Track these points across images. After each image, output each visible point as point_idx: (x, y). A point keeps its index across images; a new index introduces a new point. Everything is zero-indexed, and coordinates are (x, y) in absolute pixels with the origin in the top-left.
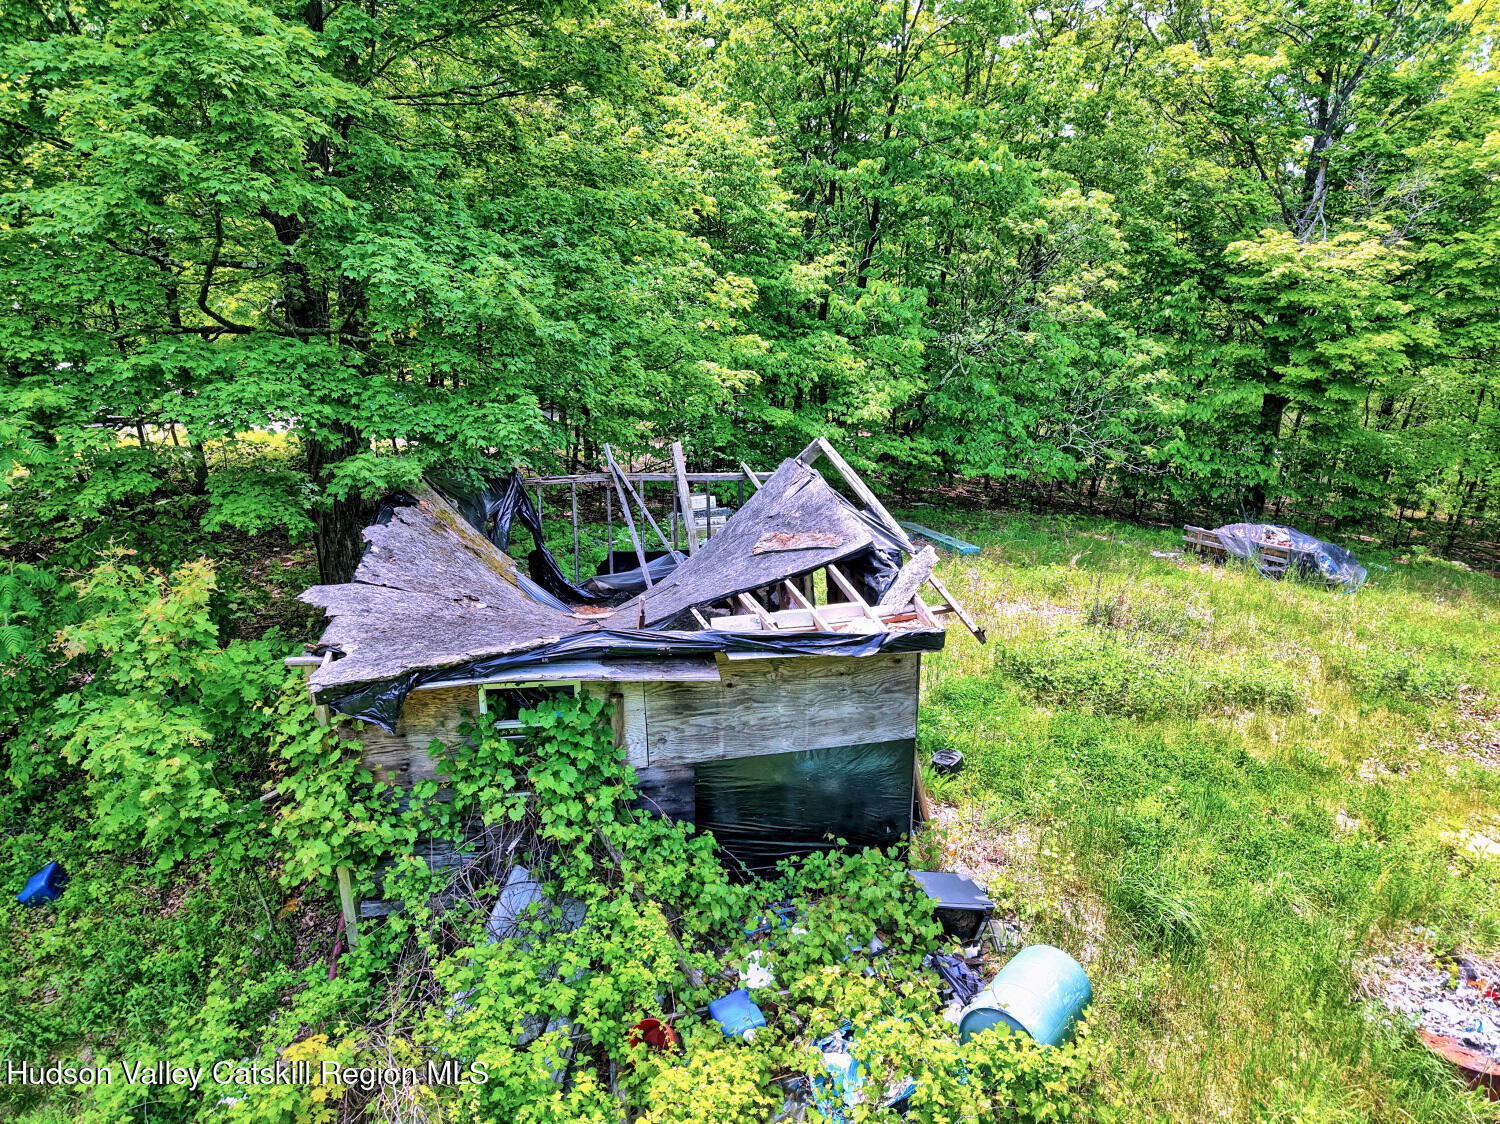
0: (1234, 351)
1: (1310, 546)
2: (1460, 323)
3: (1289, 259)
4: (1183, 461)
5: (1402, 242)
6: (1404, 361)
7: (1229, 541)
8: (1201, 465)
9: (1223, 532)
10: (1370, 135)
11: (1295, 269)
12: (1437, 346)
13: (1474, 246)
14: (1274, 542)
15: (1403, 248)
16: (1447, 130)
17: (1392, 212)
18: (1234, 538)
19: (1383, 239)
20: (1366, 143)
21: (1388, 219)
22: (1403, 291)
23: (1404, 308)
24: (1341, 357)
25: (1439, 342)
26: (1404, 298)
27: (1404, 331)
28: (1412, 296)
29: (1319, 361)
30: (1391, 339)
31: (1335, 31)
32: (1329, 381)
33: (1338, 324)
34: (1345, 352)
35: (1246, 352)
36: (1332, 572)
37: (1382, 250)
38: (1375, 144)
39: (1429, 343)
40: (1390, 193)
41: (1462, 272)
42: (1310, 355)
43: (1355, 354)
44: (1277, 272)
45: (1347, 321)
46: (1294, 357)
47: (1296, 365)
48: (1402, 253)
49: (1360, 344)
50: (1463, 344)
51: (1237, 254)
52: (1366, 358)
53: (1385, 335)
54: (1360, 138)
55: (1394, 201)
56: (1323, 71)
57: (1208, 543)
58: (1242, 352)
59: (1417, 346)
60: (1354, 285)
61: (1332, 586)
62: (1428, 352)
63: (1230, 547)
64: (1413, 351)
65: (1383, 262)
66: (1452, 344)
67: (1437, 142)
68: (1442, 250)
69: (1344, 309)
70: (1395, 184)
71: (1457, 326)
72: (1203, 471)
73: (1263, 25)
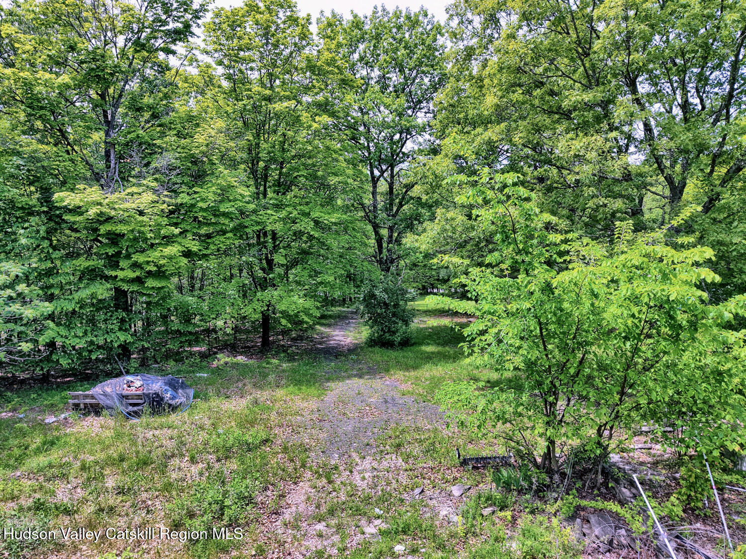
0: (82, 263)
1: (157, 385)
2: (209, 236)
3: (100, 204)
4: (64, 340)
5: (166, 193)
6: (184, 261)
7: (102, 397)
8: (78, 340)
9: (97, 390)
10: (134, 131)
11: (104, 210)
12: (200, 250)
13: (204, 195)
14: (133, 391)
15: (167, 196)
16: (175, 132)
17: (157, 176)
18: (105, 394)
19: (155, 191)
20: (132, 135)
21: (156, 179)
22: (175, 221)
23: (177, 231)
24: (148, 263)
25: (201, 248)
26: (176, 225)
27: (180, 244)
28: (181, 223)
29: (136, 266)
30: (172, 250)
31: (98, 68)
32: (146, 277)
33: (141, 242)
34: (149, 259)
35: (91, 263)
36: (173, 398)
37: (155, 198)
38: (138, 137)
39: (195, 249)
40: (153, 165)
41: (202, 209)
42: (130, 262)
43: (155, 260)
44: (93, 212)
45: (146, 240)
46: (122, 264)
47: (122, 269)
48: (167, 199)
49: (157, 254)
50: (213, 248)
51: (62, 200)
52: (162, 262)
53: (169, 248)
54: (129, 133)
55: (157, 170)
56: (100, 93)
57: (88, 401)
58: (87, 264)
59: (190, 251)
60: (145, 218)
61: (174, 408)
62: (196, 254)
63: (103, 401)
64: (187, 254)
65: (157, 205)
66: (207, 248)
67: (171, 138)
68: (189, 198)
69: (143, 233)
70: (155, 160)
71: (208, 238)
72: (81, 344)
73: (48, 56)
